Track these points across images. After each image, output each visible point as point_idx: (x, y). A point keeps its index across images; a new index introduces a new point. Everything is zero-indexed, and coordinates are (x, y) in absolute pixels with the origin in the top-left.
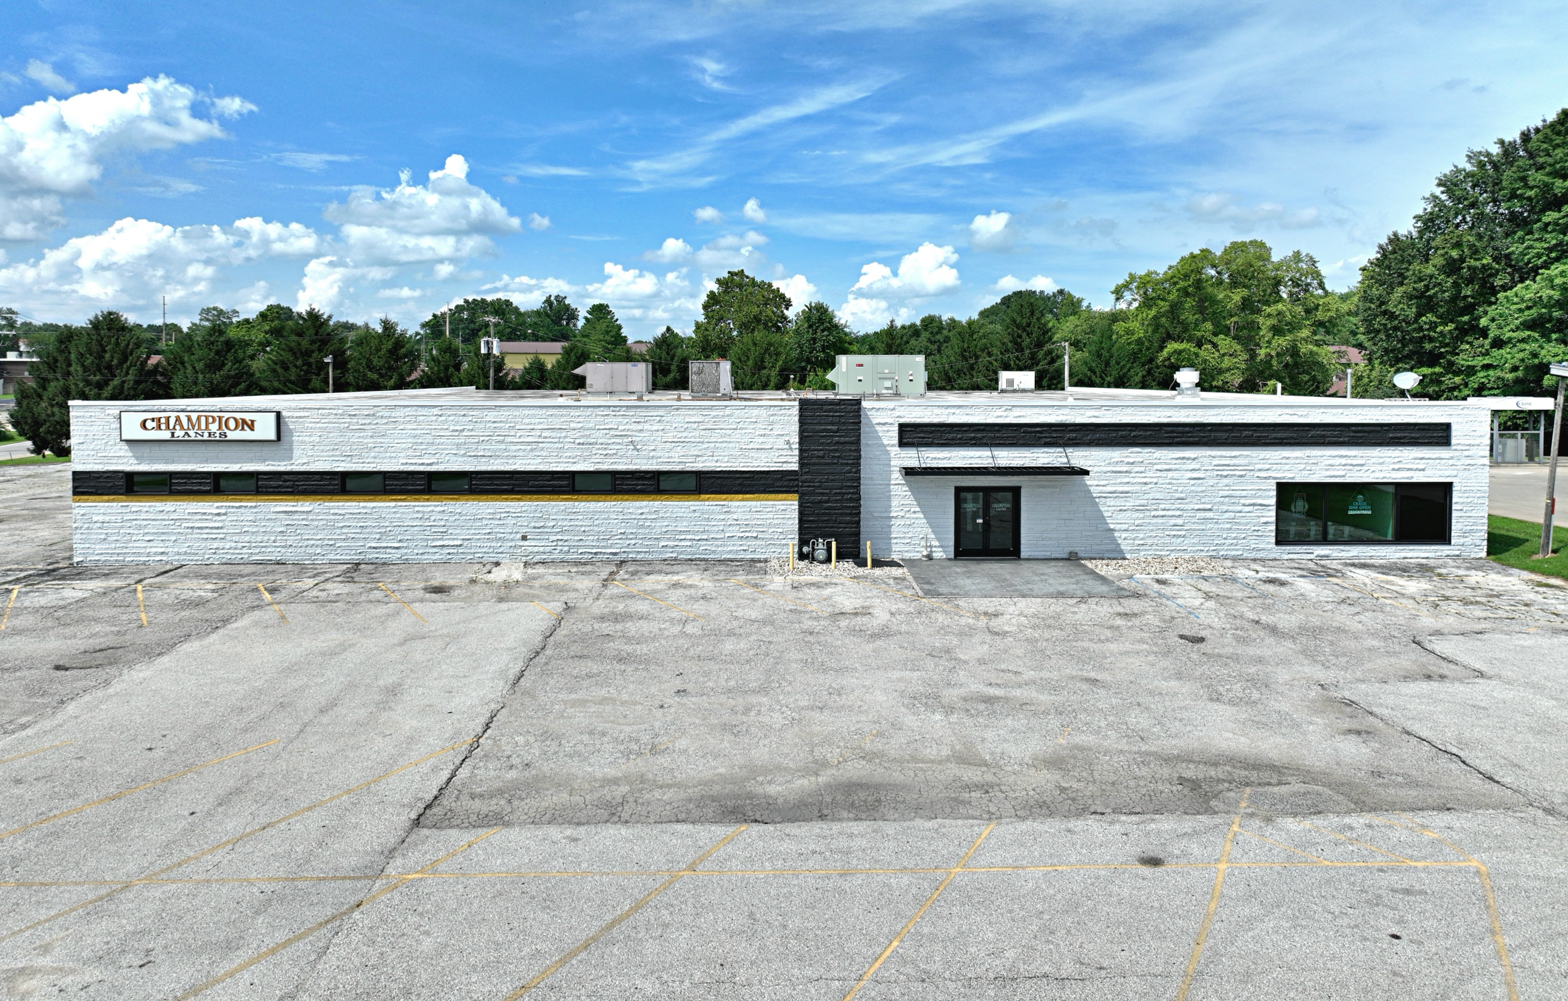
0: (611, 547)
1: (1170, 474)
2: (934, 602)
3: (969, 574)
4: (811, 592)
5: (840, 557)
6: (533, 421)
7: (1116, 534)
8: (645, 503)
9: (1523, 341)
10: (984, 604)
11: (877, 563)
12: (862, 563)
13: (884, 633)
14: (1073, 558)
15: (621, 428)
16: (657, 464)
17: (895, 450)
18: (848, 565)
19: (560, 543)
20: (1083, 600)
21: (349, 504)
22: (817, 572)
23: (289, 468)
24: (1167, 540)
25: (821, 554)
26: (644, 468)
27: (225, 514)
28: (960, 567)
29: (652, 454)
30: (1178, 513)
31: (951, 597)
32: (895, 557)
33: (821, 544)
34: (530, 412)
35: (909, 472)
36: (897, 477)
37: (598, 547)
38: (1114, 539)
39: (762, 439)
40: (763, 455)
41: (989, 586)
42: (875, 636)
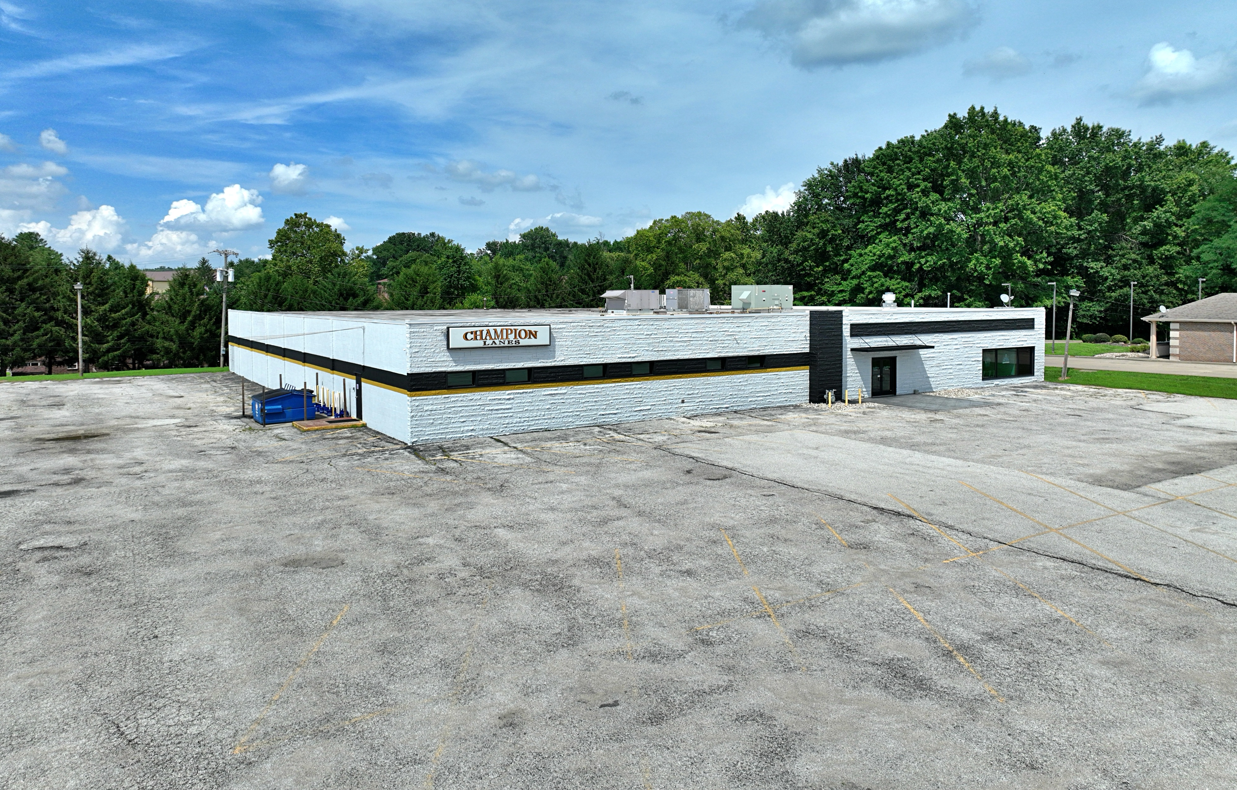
0: (725, 404)
1: (948, 347)
6: (688, 327)
7: (930, 379)
8: (741, 376)
12: (844, 403)
14: (916, 393)
15: (731, 330)
16: (748, 351)
17: (849, 339)
19: (701, 403)
21: (588, 386)
23: (553, 364)
24: (947, 381)
25: (832, 398)
26: (741, 354)
27: (513, 399)
29: (745, 346)
30: (951, 367)
33: (831, 393)
34: (686, 322)
35: (854, 351)
36: (851, 353)
37: (719, 404)
38: (929, 382)
39: (794, 335)
40: (794, 344)
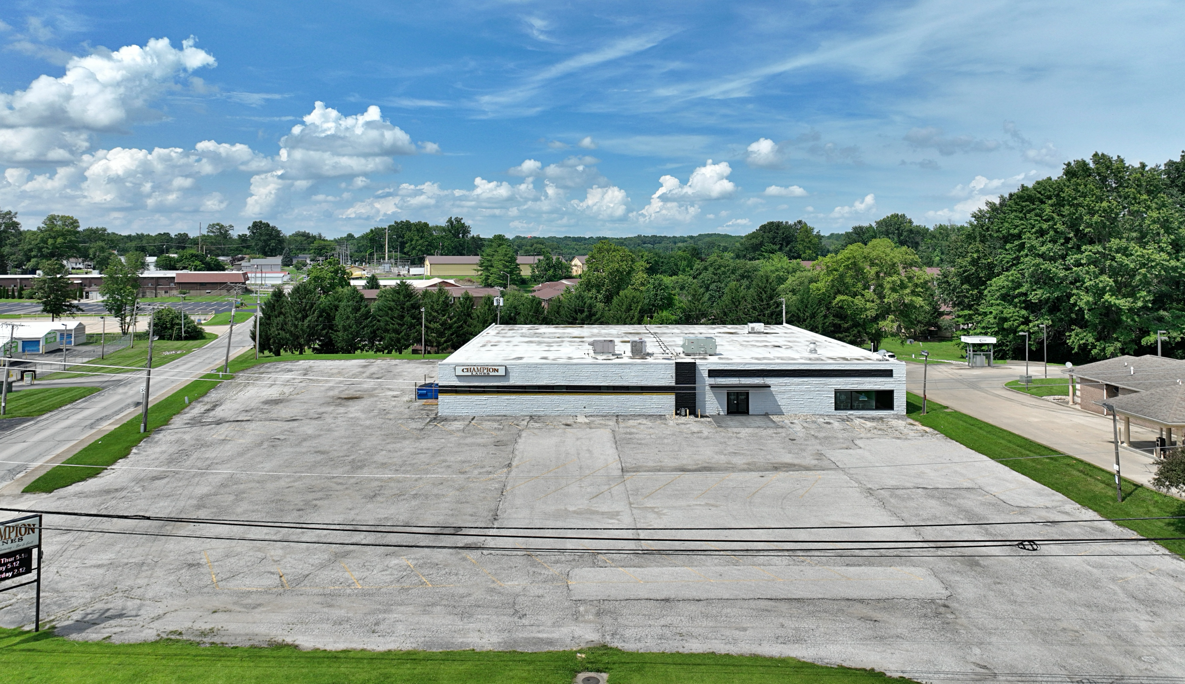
0: (613, 411)
1: (799, 387)
2: (721, 429)
3: (732, 420)
4: (683, 426)
5: (690, 414)
6: (588, 369)
8: (624, 396)
9: (998, 305)
10: (735, 430)
11: (702, 416)
12: (697, 416)
13: (707, 438)
14: (766, 415)
15: (617, 371)
16: (628, 383)
17: (707, 379)
18: (692, 417)
19: (596, 409)
20: (765, 429)
21: (528, 396)
22: (683, 419)
23: (508, 384)
24: (797, 409)
25: (683, 413)
26: (624, 384)
28: (729, 418)
29: (627, 380)
30: (802, 399)
31: (726, 427)
32: (707, 414)
33: (683, 410)
35: (712, 387)
36: (708, 388)
37: (609, 411)
38: (780, 408)
39: (663, 375)
40: (663, 380)
41: (738, 424)
42: (704, 439)
